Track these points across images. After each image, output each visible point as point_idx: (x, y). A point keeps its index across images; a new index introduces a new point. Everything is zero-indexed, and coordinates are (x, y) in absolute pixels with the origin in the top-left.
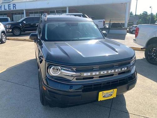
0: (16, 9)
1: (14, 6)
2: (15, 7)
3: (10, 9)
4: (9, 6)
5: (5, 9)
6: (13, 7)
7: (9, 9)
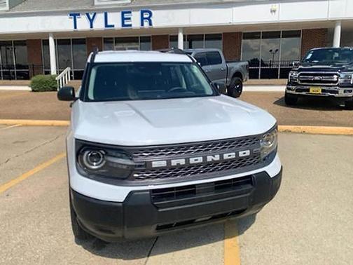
0: (150, 24)
1: (146, 16)
2: (149, 19)
3: (131, 25)
4: (126, 16)
5: (106, 26)
6: (143, 19)
7: (123, 25)
